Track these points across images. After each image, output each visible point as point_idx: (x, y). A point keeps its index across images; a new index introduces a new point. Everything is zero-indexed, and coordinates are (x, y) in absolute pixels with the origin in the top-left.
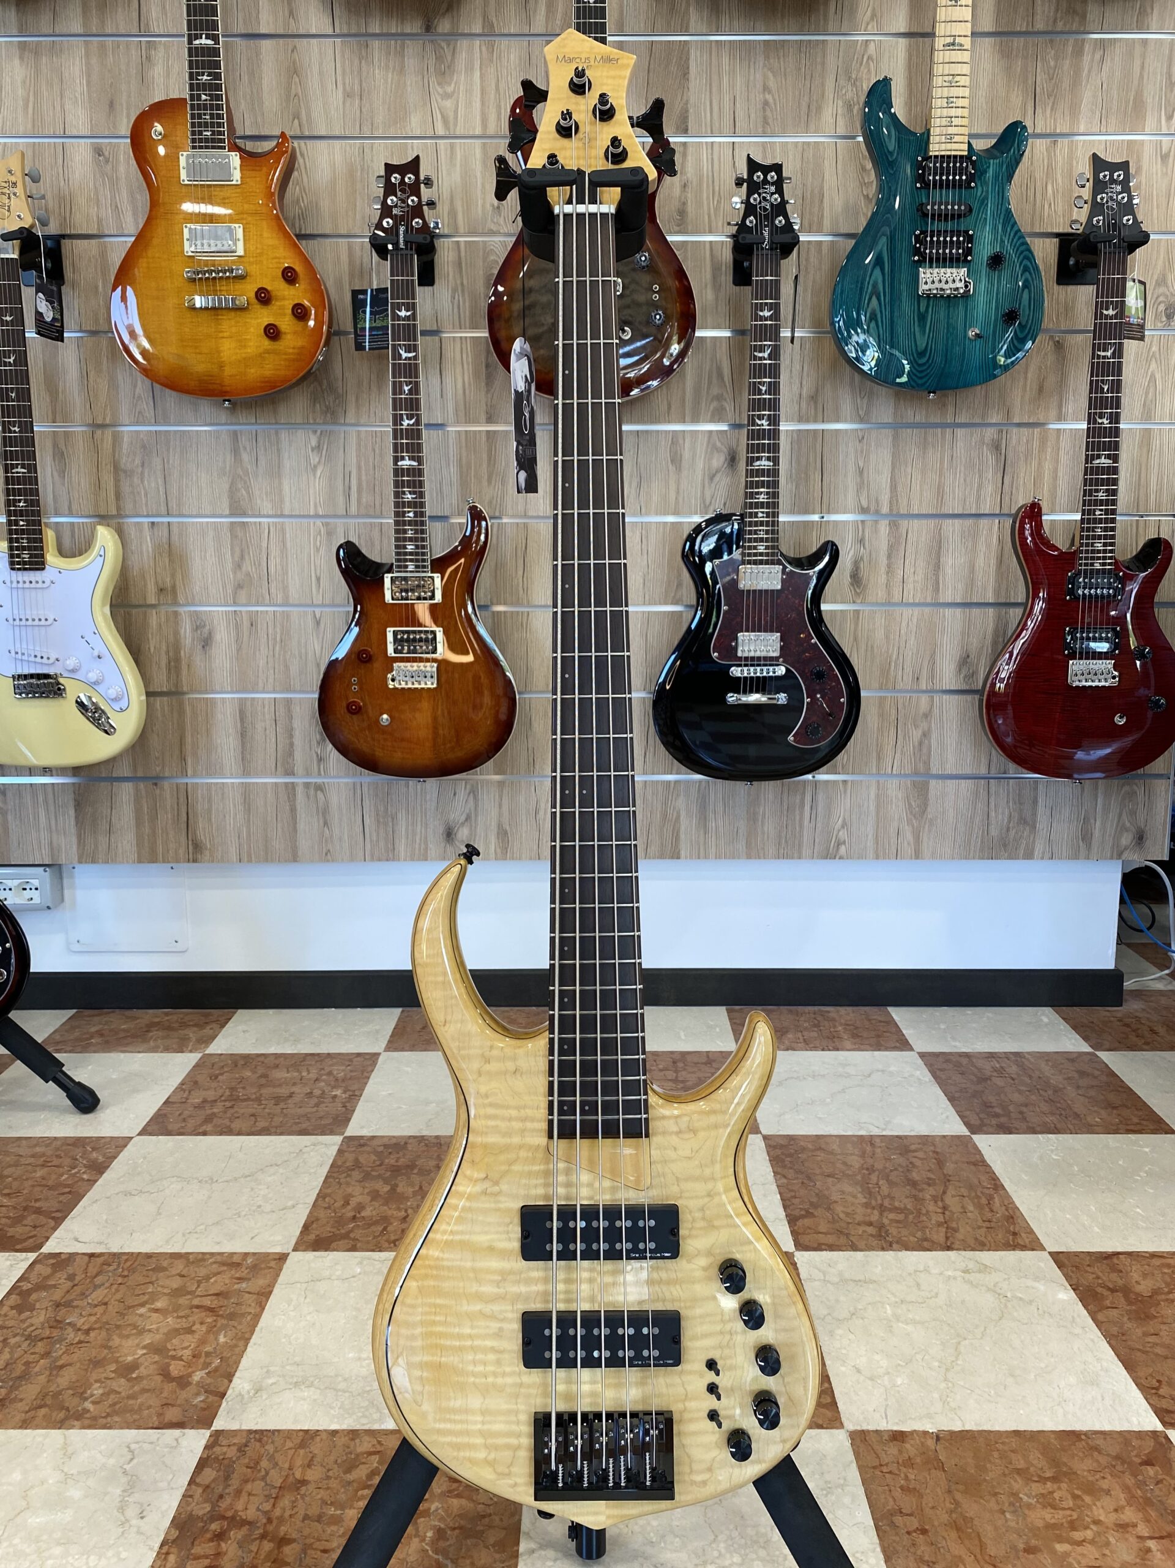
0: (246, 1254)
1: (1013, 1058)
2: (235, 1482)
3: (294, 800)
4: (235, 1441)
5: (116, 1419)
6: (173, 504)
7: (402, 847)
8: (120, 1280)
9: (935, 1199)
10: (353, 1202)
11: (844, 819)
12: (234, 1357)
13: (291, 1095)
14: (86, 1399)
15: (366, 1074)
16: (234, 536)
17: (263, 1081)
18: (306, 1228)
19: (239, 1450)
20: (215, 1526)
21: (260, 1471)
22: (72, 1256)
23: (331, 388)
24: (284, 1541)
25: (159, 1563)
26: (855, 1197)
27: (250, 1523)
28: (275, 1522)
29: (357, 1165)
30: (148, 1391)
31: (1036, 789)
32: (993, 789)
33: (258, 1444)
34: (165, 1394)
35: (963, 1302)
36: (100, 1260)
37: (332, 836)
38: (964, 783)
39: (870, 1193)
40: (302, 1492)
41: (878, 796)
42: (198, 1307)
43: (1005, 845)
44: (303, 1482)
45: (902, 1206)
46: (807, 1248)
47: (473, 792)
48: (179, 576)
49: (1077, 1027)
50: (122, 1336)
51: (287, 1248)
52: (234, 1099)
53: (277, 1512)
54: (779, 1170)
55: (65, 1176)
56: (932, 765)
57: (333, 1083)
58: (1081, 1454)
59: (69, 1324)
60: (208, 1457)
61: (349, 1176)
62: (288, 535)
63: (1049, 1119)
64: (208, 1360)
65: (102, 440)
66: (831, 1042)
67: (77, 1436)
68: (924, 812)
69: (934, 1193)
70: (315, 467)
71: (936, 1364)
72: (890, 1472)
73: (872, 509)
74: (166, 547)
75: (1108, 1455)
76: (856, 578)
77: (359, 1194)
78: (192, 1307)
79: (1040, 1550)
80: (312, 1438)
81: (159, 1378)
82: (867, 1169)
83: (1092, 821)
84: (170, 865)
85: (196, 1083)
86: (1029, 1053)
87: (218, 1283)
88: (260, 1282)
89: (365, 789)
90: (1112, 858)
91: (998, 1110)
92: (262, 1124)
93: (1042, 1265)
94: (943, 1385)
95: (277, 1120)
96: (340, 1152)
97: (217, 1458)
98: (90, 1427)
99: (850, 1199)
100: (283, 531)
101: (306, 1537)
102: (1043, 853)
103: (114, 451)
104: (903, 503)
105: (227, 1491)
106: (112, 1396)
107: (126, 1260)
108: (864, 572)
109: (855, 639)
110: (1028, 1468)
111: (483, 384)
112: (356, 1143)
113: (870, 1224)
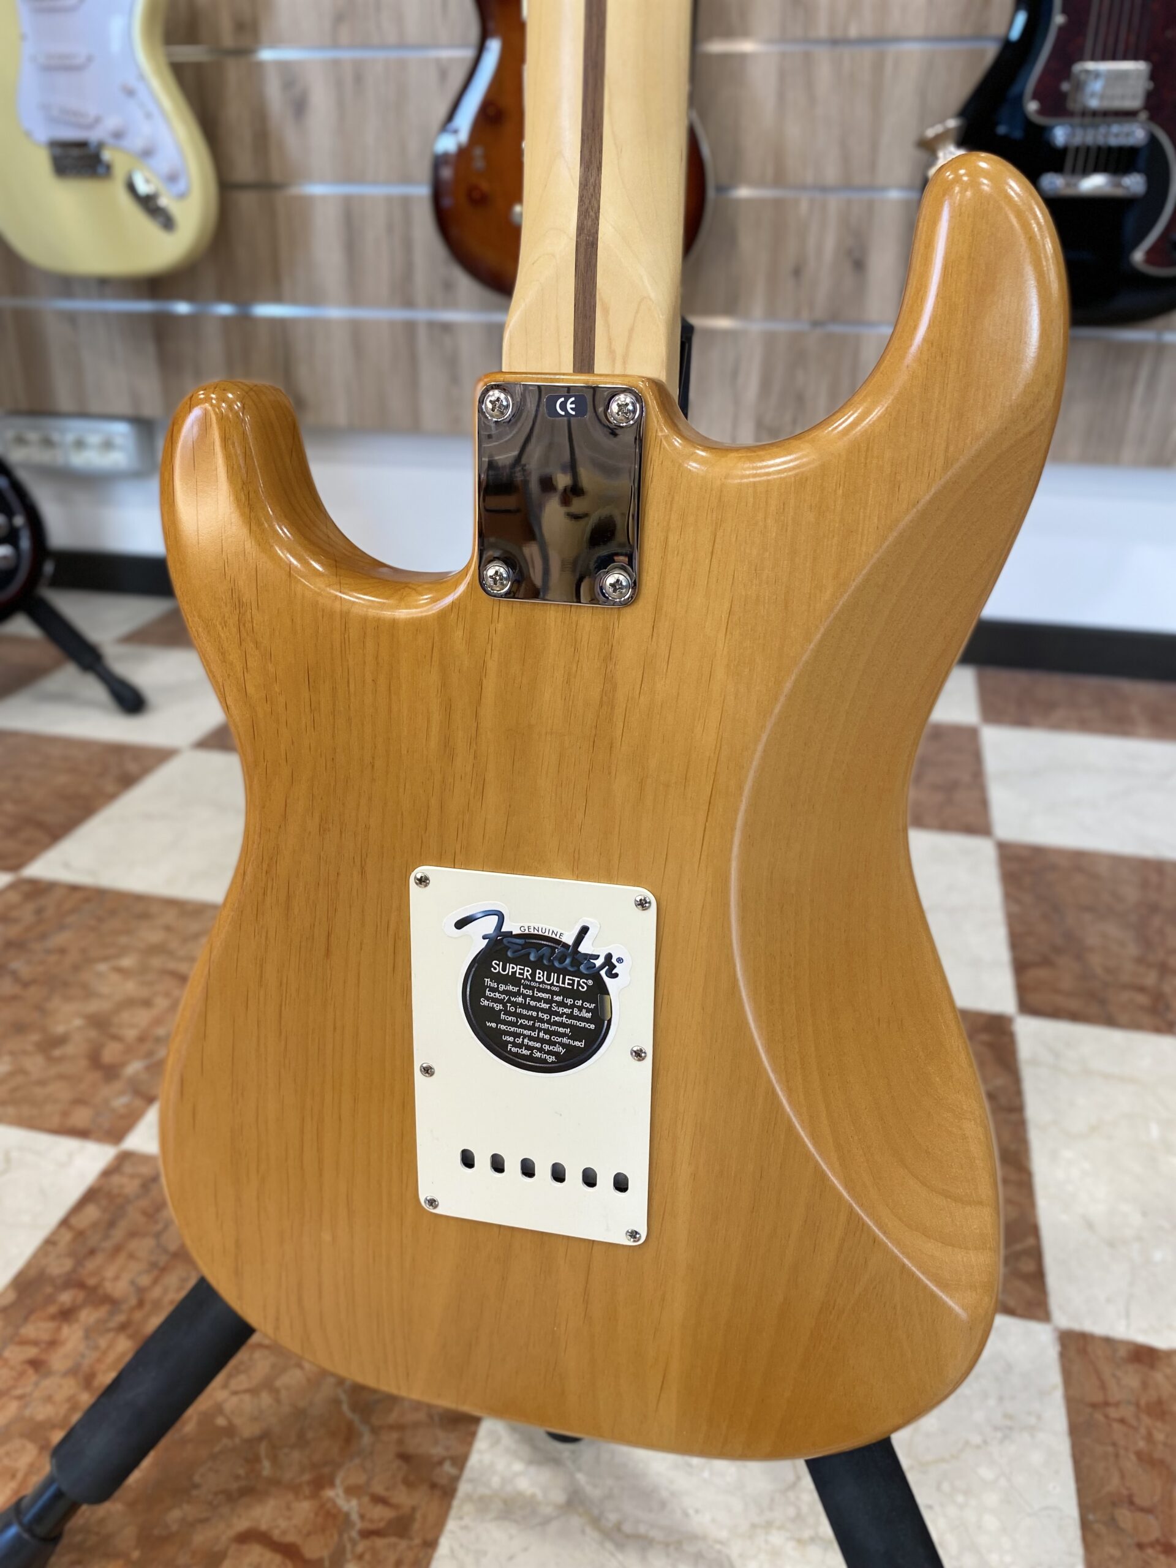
2: (118, 1234)
3: (415, 346)
4: (139, 1171)
5: (11, 1110)
8: (94, 924)
19: (143, 1185)
20: (66, 1298)
21: (157, 1222)
22: (52, 886)
26: (1123, 945)
27: (112, 1302)
28: (148, 1307)
30: (64, 1078)
34: (82, 1087)
36: (81, 895)
39: (1148, 943)
42: (171, 973)
46: (1037, 1013)
50: (64, 998)
53: (156, 1292)
54: (1013, 892)
55: (86, 787)
60: (100, 1188)
64: (154, 1048)
66: (1118, 725)
72: (1122, 1421)
78: (163, 972)
81: (83, 1063)
82: (1148, 907)
97: (110, 1194)
99: (1115, 948)
105: (103, 1245)
106: (18, 1078)
113: (1142, 989)
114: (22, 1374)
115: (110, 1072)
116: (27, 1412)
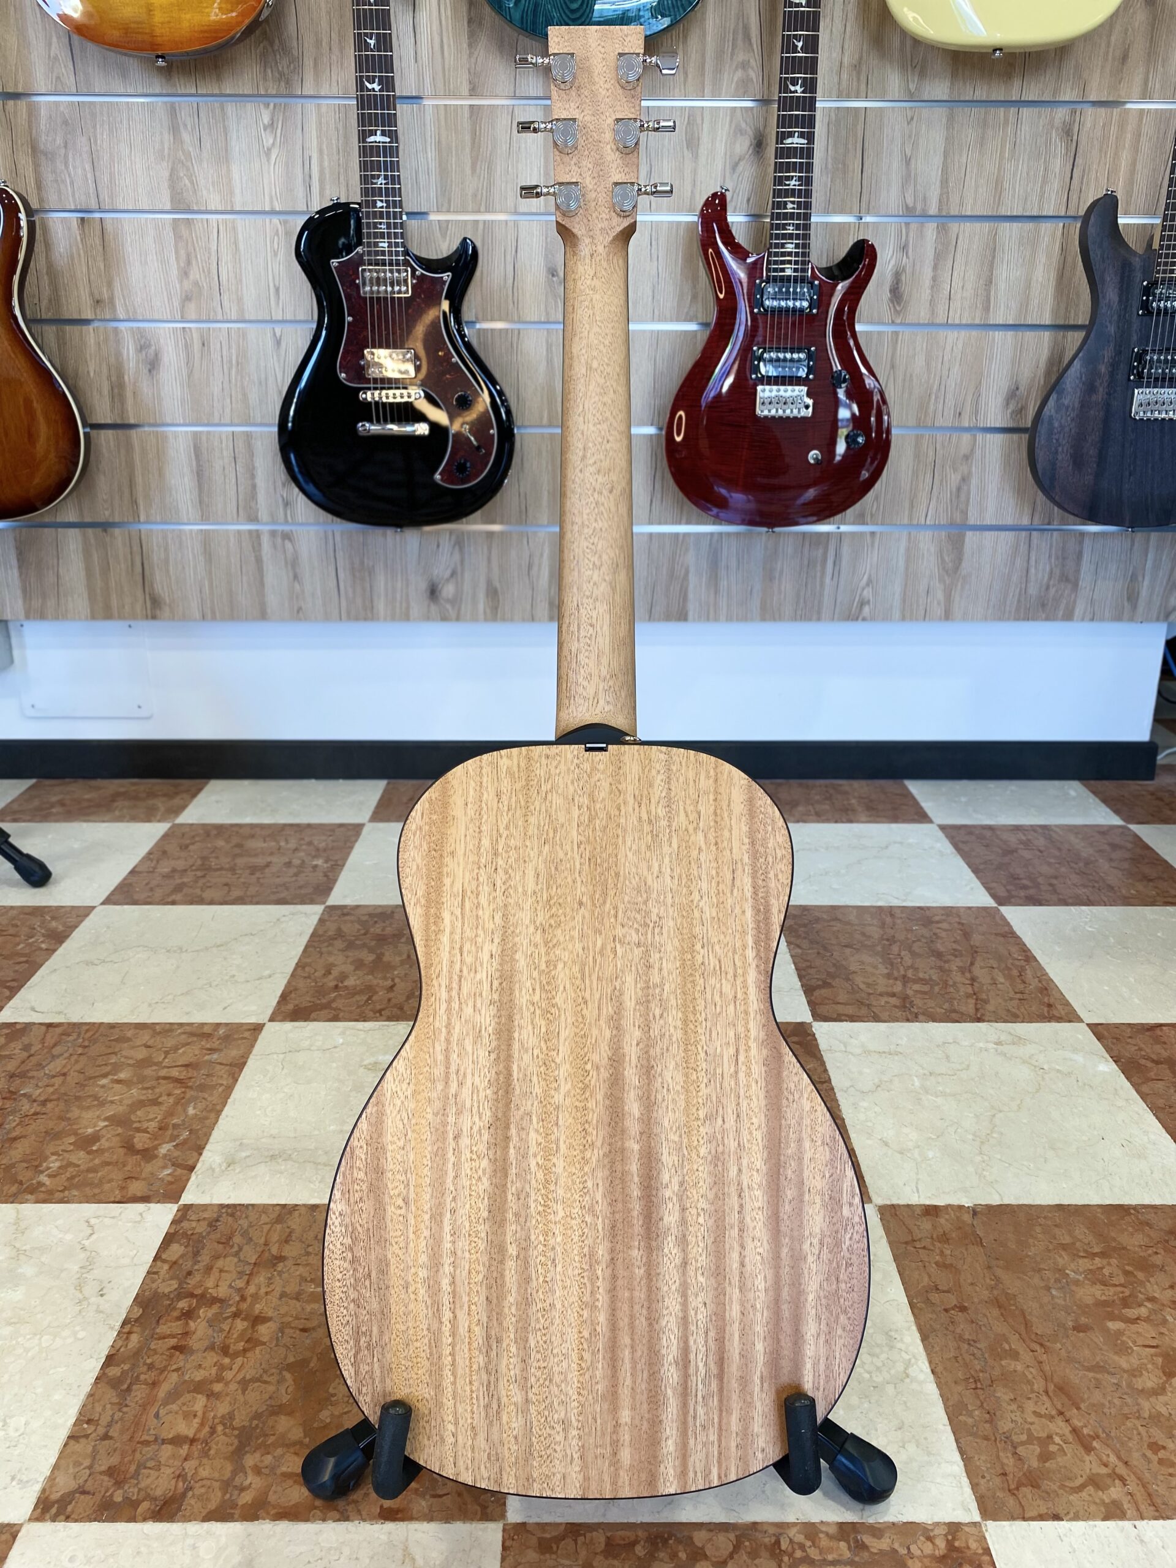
0: (218, 1025)
1: (1040, 830)
2: (205, 1258)
3: (260, 550)
4: (206, 1215)
5: (75, 1193)
6: (105, 195)
7: (381, 606)
8: (80, 1051)
9: (962, 970)
10: (335, 972)
11: (870, 575)
12: (204, 1130)
13: (268, 865)
14: (42, 1172)
15: (349, 844)
16: (178, 237)
17: (237, 851)
18: (284, 997)
19: (210, 1225)
20: (183, 1304)
21: (232, 1247)
22: (27, 1027)
23: (285, 50)
24: (258, 1320)
25: (120, 1343)
26: (876, 967)
27: (221, 1301)
28: (249, 1300)
29: (340, 934)
30: (108, 1164)
31: (1081, 543)
32: (1035, 541)
33: (230, 1219)
34: (128, 1168)
35: (997, 1073)
36: (59, 1030)
37: (303, 591)
38: (1003, 534)
39: (892, 964)
40: (279, 1269)
41: (908, 549)
42: (165, 1078)
43: (1043, 605)
44: (281, 1258)
45: (927, 977)
46: (826, 1019)
47: (460, 542)
48: (117, 285)
49: (1106, 801)
50: (82, 1108)
51: (263, 1018)
52: (205, 868)
53: (252, 1289)
54: (792, 939)
55: (22, 946)
56: (969, 514)
57: (313, 853)
58: (1130, 1229)
59: (24, 1095)
60: (176, 1232)
61: (330, 945)
62: (240, 236)
63: (1081, 891)
64: (175, 1133)
65: (15, 112)
66: (845, 814)
67: (29, 1210)
68: (957, 568)
69: (961, 964)
70: (269, 150)
71: (971, 1137)
72: (924, 1248)
73: (919, 208)
74: (101, 249)
75: (1161, 1230)
76: (896, 294)
77: (341, 962)
78: (158, 1078)
79: (1092, 1328)
80: (290, 1213)
81: (122, 1151)
82: (888, 940)
83: (1140, 579)
84: (128, 623)
85: (164, 852)
86: (1056, 826)
87: (187, 1055)
88: (234, 1053)
89: (338, 538)
90: (1158, 620)
91: (1025, 882)
92: (236, 893)
93: (1080, 1037)
94: (978, 1158)
95: (252, 890)
96: (321, 921)
97: (185, 1234)
98: (44, 1201)
99: (870, 969)
100: (234, 228)
101: (284, 1315)
102: (1085, 613)
103: (30, 127)
104: (955, 199)
105: (196, 1267)
106: (71, 1169)
107: (87, 1031)
108: (905, 288)
109: (893, 367)
110: (1074, 1244)
111: (465, 46)
112: (339, 912)
113: (893, 995)
114: (171, 1356)
115: (148, 1154)
116: (187, 1378)
